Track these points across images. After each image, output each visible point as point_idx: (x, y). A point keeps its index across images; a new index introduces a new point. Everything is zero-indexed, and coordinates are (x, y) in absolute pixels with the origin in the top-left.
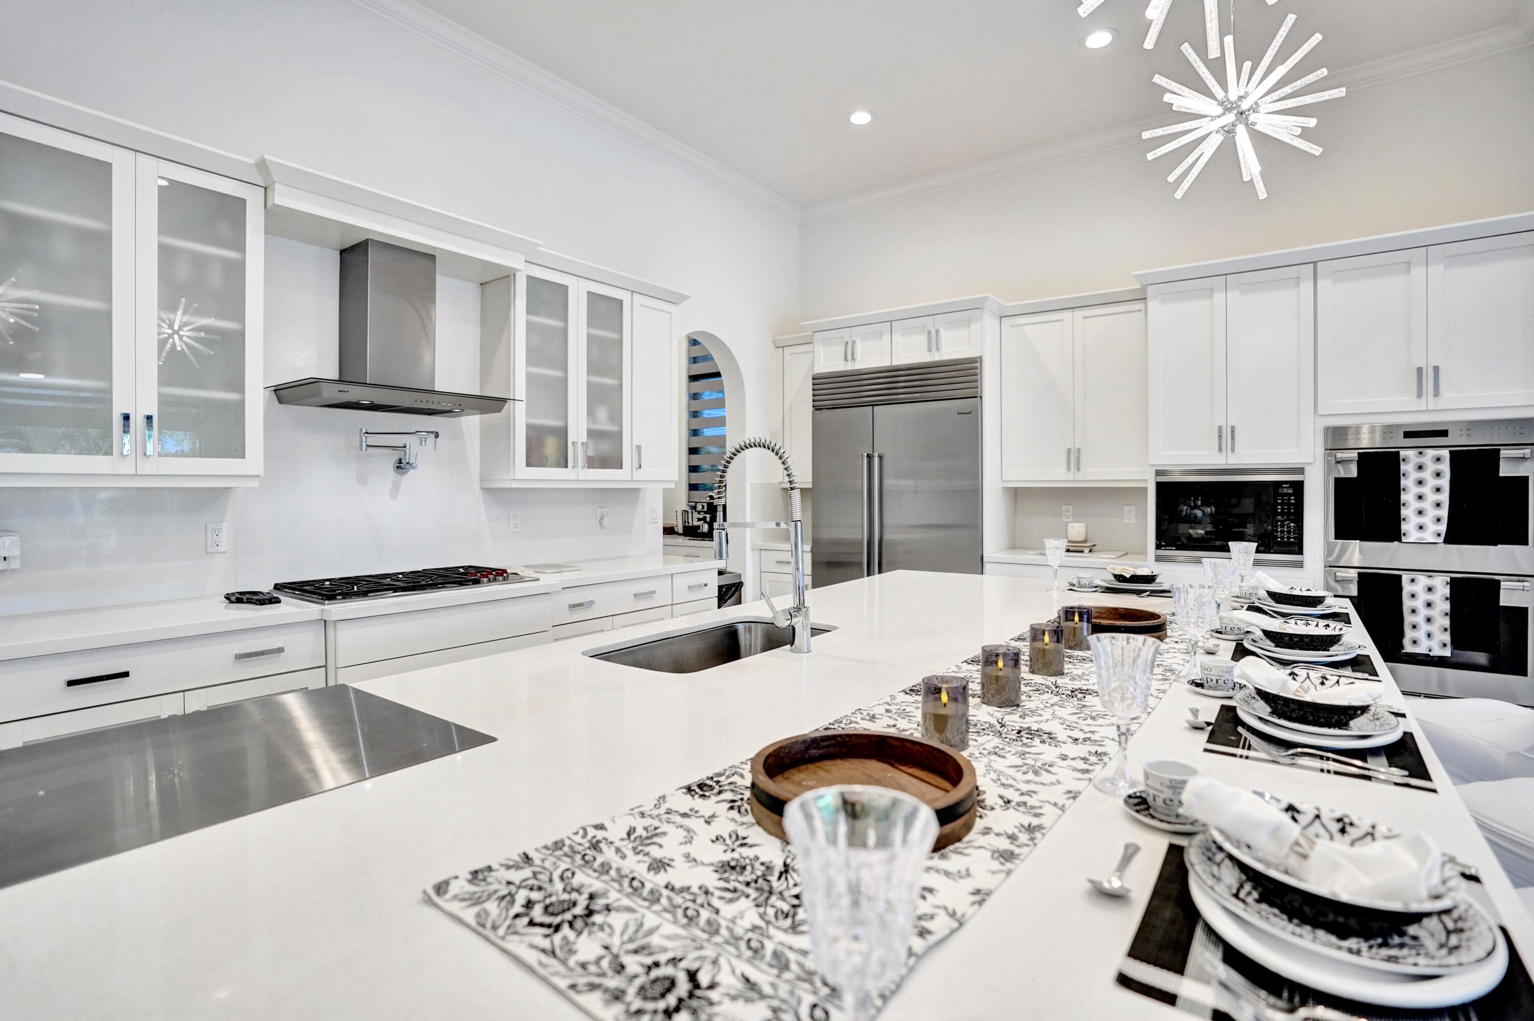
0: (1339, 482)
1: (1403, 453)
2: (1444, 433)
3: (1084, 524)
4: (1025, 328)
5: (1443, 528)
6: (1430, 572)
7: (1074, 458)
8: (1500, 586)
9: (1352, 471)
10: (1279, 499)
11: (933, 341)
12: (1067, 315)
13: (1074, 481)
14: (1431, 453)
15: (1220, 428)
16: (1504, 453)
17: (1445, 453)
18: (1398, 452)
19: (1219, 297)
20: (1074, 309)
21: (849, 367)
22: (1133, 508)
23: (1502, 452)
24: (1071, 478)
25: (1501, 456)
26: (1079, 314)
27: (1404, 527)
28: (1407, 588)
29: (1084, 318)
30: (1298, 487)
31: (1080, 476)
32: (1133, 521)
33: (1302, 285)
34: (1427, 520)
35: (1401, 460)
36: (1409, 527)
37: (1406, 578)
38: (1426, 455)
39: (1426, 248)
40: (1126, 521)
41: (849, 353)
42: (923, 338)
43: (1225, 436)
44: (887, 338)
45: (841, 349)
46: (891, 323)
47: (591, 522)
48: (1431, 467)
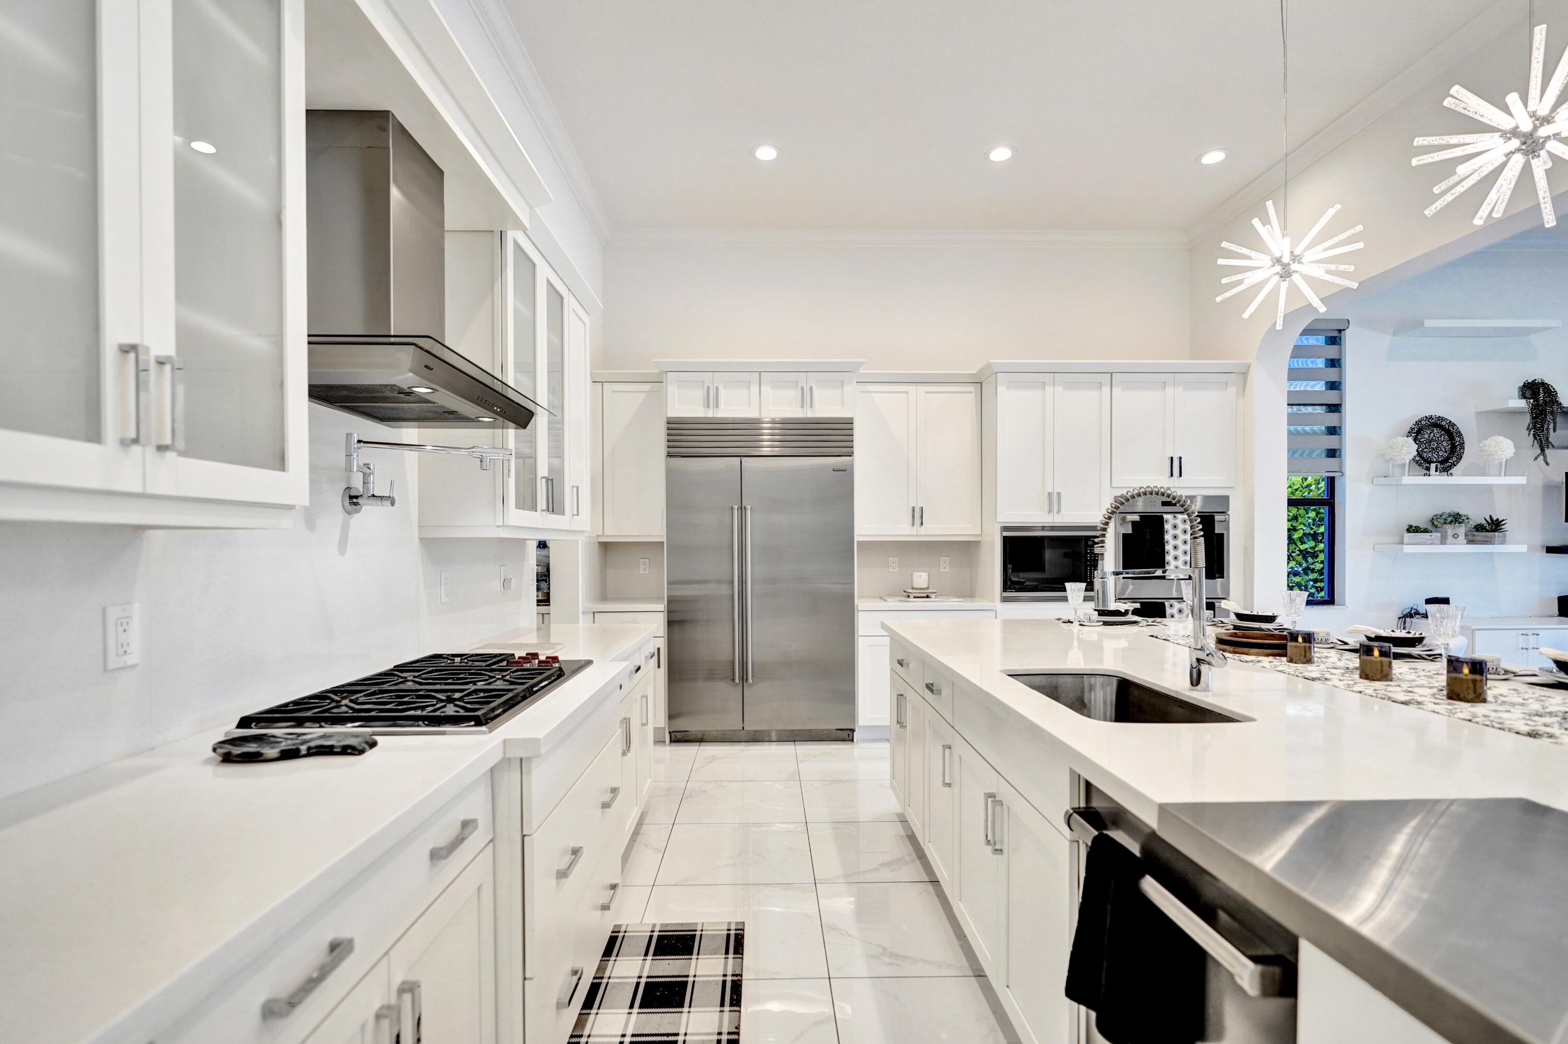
0: (1126, 538)
1: (1165, 516)
3: (926, 574)
4: (873, 395)
7: (918, 516)
8: (1215, 606)
9: (1129, 531)
10: (1089, 550)
11: (809, 396)
12: (911, 389)
13: (917, 535)
14: (1180, 517)
15: (1049, 494)
18: (1162, 516)
19: (1049, 389)
20: (918, 384)
21: (712, 411)
22: (948, 558)
23: (1216, 517)
24: (915, 533)
25: (1216, 520)
26: (921, 388)
29: (926, 392)
31: (922, 531)
32: (947, 570)
33: (1103, 388)
34: (1179, 563)
35: (1165, 522)
37: (1167, 604)
38: (1177, 519)
39: (1173, 374)
40: (942, 570)
41: (711, 399)
42: (794, 394)
43: (1053, 501)
44: (755, 389)
45: (700, 394)
46: (760, 373)
47: (497, 585)
48: (1181, 527)
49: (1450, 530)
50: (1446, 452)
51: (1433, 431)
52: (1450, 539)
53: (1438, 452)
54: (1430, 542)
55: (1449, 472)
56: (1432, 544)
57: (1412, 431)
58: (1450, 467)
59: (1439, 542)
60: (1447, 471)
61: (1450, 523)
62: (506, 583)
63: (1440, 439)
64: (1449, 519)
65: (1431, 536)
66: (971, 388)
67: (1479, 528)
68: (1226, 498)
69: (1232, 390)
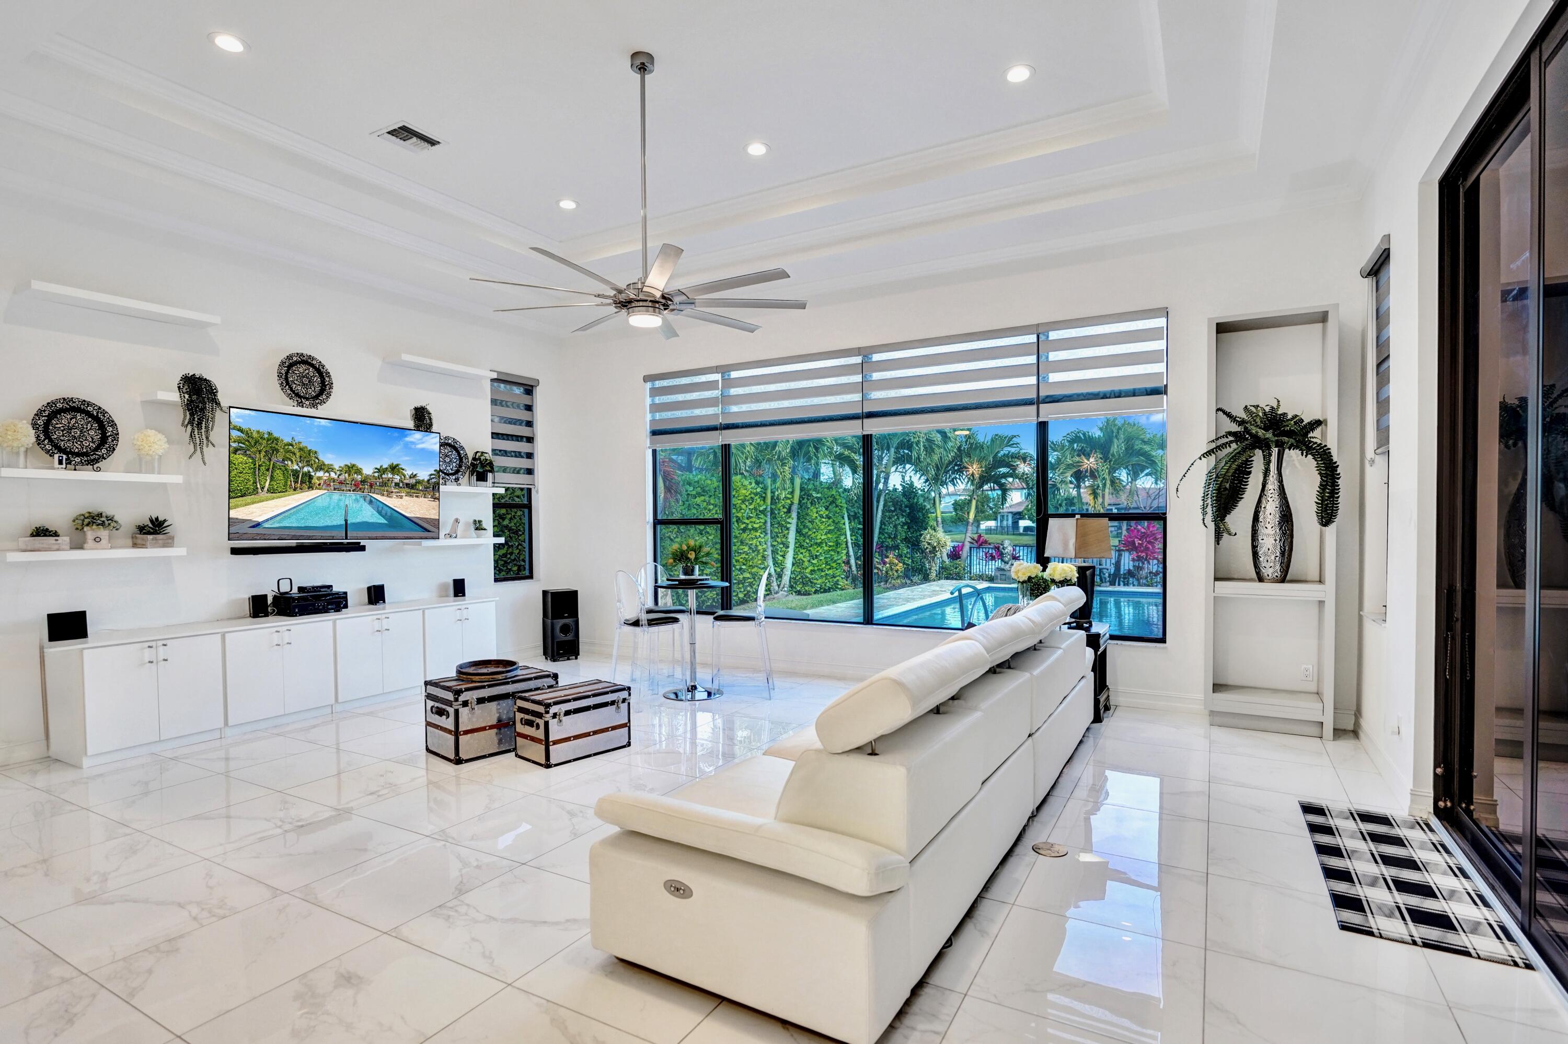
49: (90, 533)
50: (93, 442)
51: (75, 417)
52: (90, 543)
53: (82, 442)
54: (56, 547)
55: (95, 466)
56: (58, 550)
57: (41, 413)
58: (97, 461)
59: (68, 547)
60: (93, 465)
61: (88, 525)
63: (85, 427)
64: (87, 521)
65: (57, 540)
67: (142, 529)
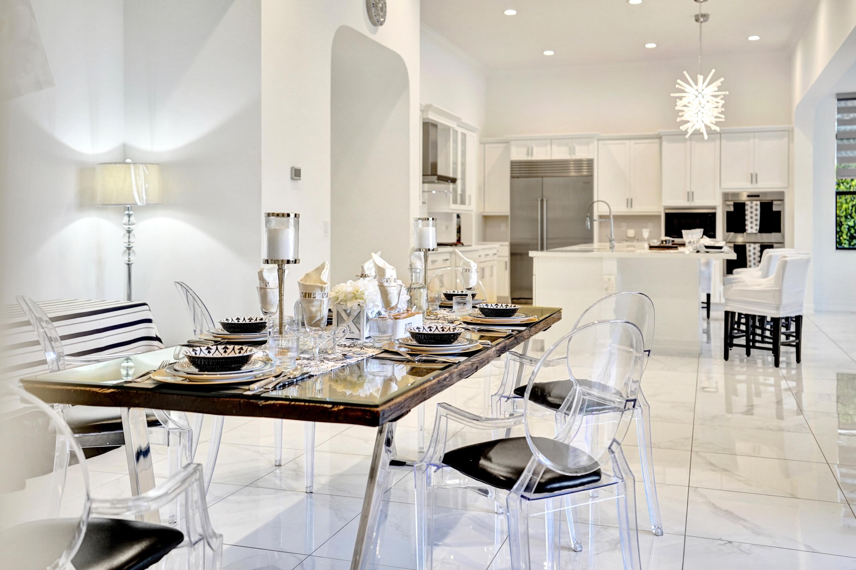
0: (728, 213)
1: (747, 203)
2: (758, 196)
3: (633, 230)
4: (608, 146)
5: (758, 228)
6: (755, 243)
7: (630, 203)
9: (732, 209)
11: (572, 151)
12: (627, 142)
13: (628, 212)
14: (755, 202)
15: (688, 192)
16: (774, 203)
17: (758, 203)
18: (745, 202)
19: (689, 143)
20: (630, 140)
21: (529, 158)
26: (632, 142)
27: (747, 228)
28: (748, 248)
30: (714, 215)
31: (631, 210)
33: (716, 141)
34: (753, 225)
35: (746, 205)
36: (748, 228)
37: (747, 245)
38: (753, 203)
41: (530, 152)
42: (565, 149)
43: (690, 195)
44: (549, 147)
45: (524, 150)
46: (551, 140)
47: (444, 228)
48: (754, 207)
62: (447, 227)
66: (657, 141)
68: (782, 193)
69: (786, 139)
